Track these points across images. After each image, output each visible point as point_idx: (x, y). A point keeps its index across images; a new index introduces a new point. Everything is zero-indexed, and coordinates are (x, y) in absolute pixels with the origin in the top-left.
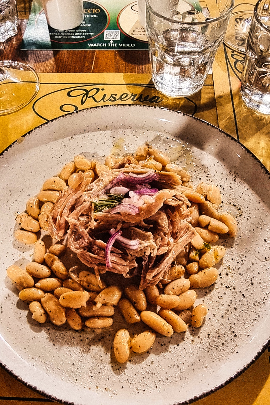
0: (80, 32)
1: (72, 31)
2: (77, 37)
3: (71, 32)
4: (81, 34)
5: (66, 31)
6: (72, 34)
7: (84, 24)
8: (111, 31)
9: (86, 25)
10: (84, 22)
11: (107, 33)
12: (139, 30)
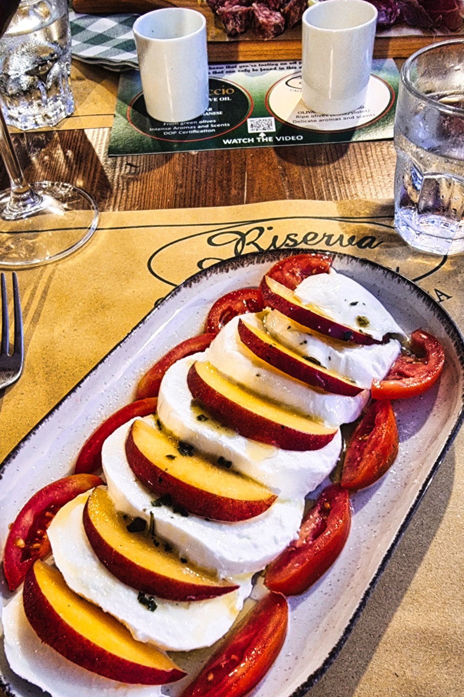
0: (205, 124)
1: (191, 123)
2: (202, 131)
3: (190, 125)
4: (208, 126)
5: (181, 124)
6: (192, 127)
7: (211, 112)
8: (258, 119)
9: (214, 113)
10: (210, 109)
11: (252, 123)
12: (305, 115)
